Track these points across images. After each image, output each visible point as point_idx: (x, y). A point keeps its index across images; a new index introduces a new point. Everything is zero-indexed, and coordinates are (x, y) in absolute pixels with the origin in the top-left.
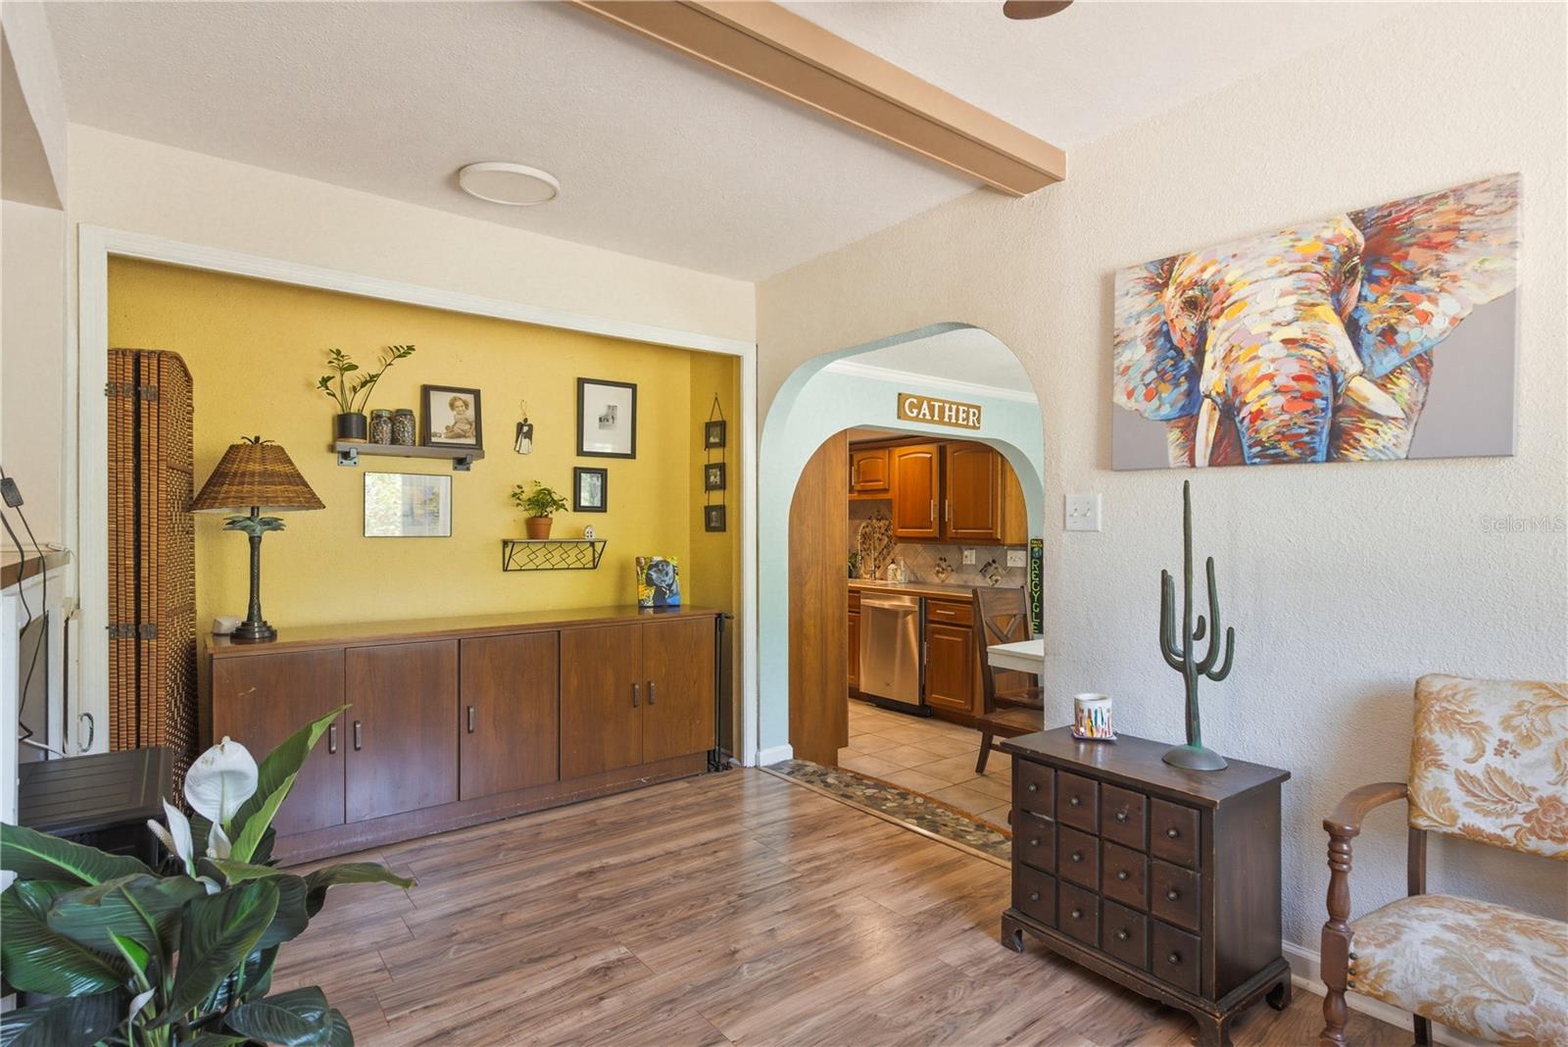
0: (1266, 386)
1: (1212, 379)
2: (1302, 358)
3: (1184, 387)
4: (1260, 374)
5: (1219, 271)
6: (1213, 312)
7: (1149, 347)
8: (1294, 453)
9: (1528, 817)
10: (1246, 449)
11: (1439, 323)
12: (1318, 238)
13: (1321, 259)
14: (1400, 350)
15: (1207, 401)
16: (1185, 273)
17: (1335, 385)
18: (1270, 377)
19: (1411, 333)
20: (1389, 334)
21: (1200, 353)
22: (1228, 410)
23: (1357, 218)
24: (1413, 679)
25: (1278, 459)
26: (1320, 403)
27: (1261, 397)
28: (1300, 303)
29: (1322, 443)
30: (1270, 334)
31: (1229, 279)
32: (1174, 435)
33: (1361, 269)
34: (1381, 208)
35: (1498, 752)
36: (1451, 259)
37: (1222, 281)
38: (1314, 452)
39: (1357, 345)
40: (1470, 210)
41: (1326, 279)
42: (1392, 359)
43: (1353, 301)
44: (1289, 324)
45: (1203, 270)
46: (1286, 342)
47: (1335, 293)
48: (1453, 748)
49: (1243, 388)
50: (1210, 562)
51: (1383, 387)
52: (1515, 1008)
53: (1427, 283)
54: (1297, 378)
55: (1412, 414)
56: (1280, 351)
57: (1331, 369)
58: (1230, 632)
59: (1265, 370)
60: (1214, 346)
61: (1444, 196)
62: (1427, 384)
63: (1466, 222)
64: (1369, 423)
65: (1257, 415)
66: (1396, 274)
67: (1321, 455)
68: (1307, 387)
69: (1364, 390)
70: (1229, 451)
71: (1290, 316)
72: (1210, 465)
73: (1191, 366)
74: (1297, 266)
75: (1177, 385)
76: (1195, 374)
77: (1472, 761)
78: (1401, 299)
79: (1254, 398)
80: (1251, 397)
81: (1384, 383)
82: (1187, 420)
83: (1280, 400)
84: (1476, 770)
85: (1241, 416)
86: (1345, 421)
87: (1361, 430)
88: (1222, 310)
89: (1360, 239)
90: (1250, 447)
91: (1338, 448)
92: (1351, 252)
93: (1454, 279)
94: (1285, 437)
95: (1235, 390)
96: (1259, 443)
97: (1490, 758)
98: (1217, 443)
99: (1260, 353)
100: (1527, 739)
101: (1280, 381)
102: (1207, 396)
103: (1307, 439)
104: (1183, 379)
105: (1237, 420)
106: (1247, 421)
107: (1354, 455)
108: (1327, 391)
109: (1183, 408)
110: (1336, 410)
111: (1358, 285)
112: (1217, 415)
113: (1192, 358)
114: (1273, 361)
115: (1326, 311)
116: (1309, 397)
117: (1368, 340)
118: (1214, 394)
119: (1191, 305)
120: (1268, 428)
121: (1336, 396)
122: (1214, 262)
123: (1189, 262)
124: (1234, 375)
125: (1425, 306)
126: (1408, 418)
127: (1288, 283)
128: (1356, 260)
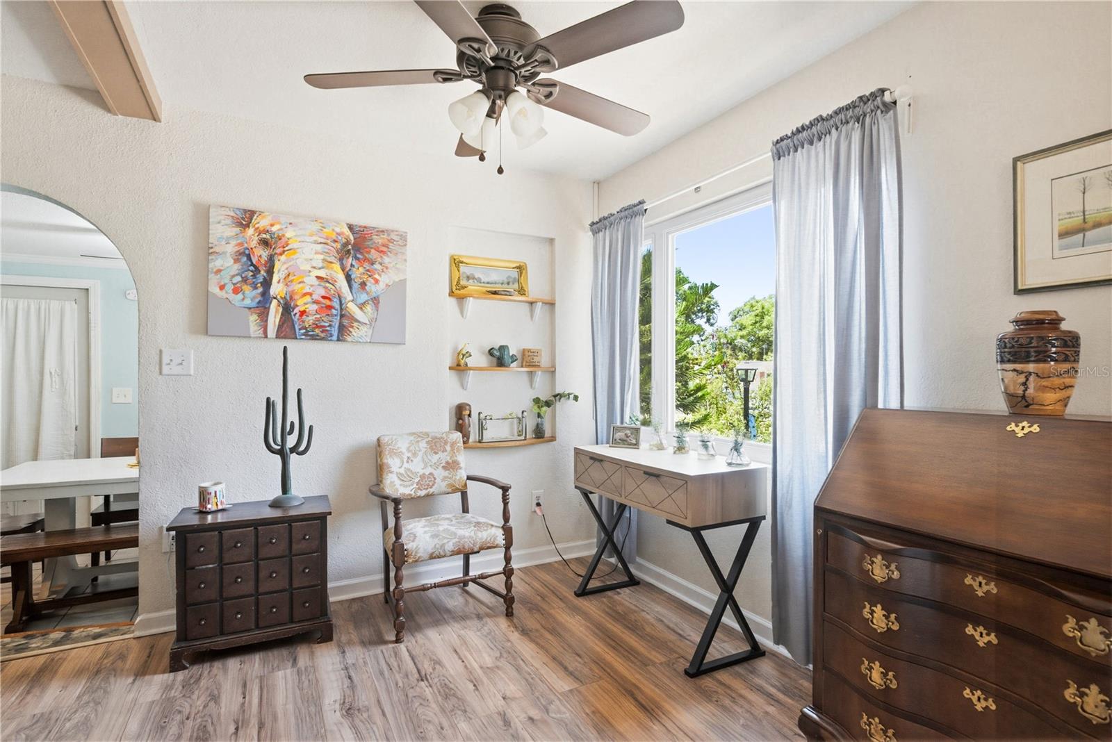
0: (308, 299)
1: (277, 289)
2: (326, 288)
3: (260, 290)
4: (305, 292)
5: (281, 229)
6: (278, 251)
7: (236, 261)
8: (322, 335)
9: (418, 483)
10: (297, 330)
11: (382, 285)
12: (333, 230)
13: (335, 241)
14: (367, 293)
15: (275, 302)
16: (263, 223)
17: (341, 304)
18: (310, 294)
19: (370, 286)
20: (363, 284)
21: (270, 272)
22: (287, 308)
23: (351, 227)
24: (375, 439)
25: (314, 338)
26: (334, 312)
27: (306, 304)
28: (323, 260)
29: (335, 332)
30: (310, 271)
31: (288, 235)
32: (254, 318)
33: (352, 252)
34: (360, 227)
35: (408, 462)
36: (386, 260)
37: (284, 235)
38: (331, 336)
39: (350, 287)
40: (391, 241)
41: (337, 251)
42: (363, 297)
43: (348, 267)
44: (320, 269)
45: (272, 225)
46: (318, 278)
47: (341, 260)
48: (393, 462)
49: (296, 297)
50: (299, 392)
51: (361, 308)
52: (454, 541)
53: (377, 266)
54: (324, 297)
55: (373, 322)
56: (316, 282)
57: (339, 296)
58: (311, 428)
59: (307, 290)
60: (279, 271)
61: (383, 231)
62: (377, 311)
63: (391, 245)
64: (355, 324)
65: (303, 313)
66: (366, 259)
67: (335, 338)
68: (328, 302)
69: (353, 308)
70: (287, 329)
71: (320, 265)
72: (276, 338)
73: (265, 278)
74: (323, 241)
75: (256, 288)
76: (267, 284)
77: (400, 468)
78: (368, 271)
79: (301, 303)
80: (300, 302)
81: (361, 307)
82: (262, 308)
83: (315, 307)
84: (402, 471)
85: (295, 312)
86: (345, 322)
87: (352, 327)
88: (284, 252)
89: (352, 238)
90: (300, 329)
91: (342, 335)
92: (347, 243)
93: (387, 268)
94: (318, 327)
95: (291, 298)
96: (305, 328)
97: (406, 465)
98: (280, 327)
99: (305, 280)
100: (415, 455)
101: (316, 297)
102: (275, 298)
103: (328, 328)
104: (259, 285)
105: (292, 314)
106: (297, 315)
107: (349, 339)
108: (337, 306)
109: (259, 302)
110: (342, 316)
111: (350, 259)
112: (281, 310)
113: (265, 274)
114: (312, 286)
115: (337, 267)
116: (330, 307)
117: (356, 286)
118: (279, 297)
119: (265, 243)
120: (310, 320)
121: (341, 309)
122: (279, 223)
123: (264, 217)
124: (290, 289)
125: (376, 276)
126: (371, 324)
127: (319, 247)
128: (350, 247)
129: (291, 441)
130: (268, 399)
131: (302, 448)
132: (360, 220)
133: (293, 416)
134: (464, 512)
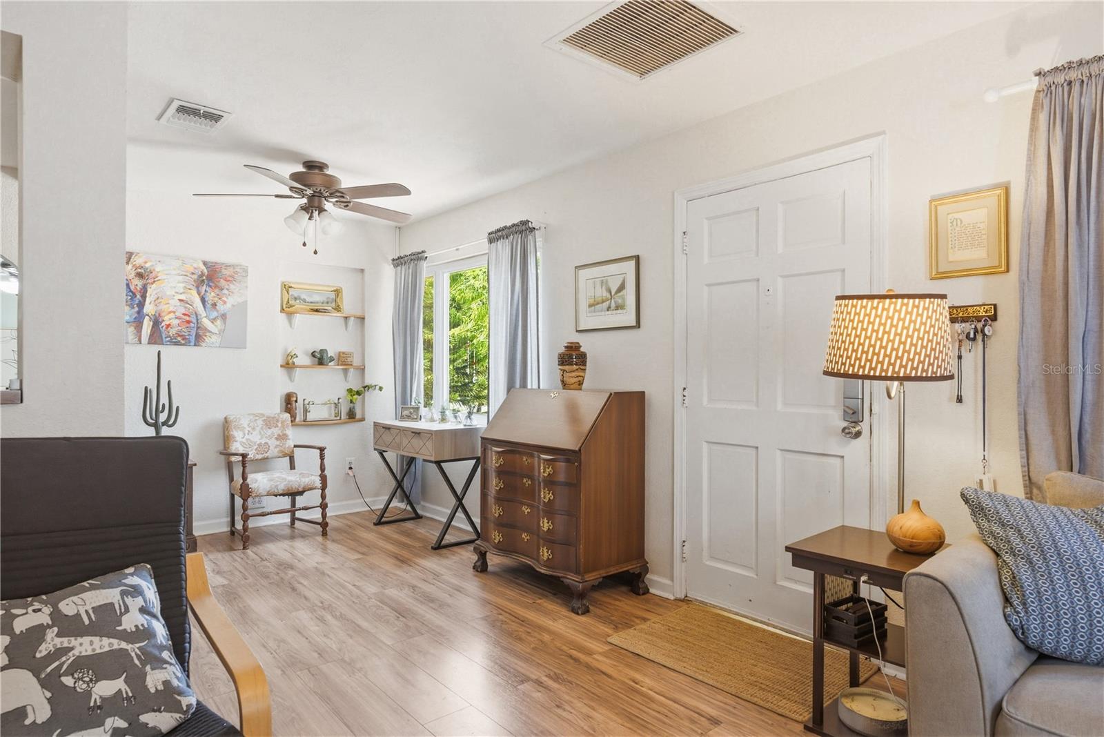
0: (172, 315)
1: (149, 308)
2: (186, 308)
3: (136, 309)
4: (170, 310)
5: (153, 265)
6: (150, 281)
8: (183, 342)
9: (256, 449)
10: (164, 339)
11: (229, 305)
12: (192, 265)
13: (193, 274)
14: (218, 311)
15: (147, 317)
16: (138, 261)
17: (197, 320)
18: (174, 312)
19: (220, 307)
20: (214, 305)
21: (144, 296)
22: (156, 322)
23: (205, 263)
24: (223, 419)
25: (177, 344)
26: (192, 325)
27: (170, 319)
28: (185, 287)
29: (193, 339)
30: (174, 296)
31: (157, 270)
32: (131, 330)
33: (206, 281)
34: (212, 263)
35: (248, 434)
36: (232, 286)
37: (154, 270)
38: (190, 342)
39: (204, 307)
40: (236, 273)
41: (194, 281)
42: (215, 314)
43: (203, 292)
44: (181, 294)
45: (146, 263)
46: (180, 300)
47: (197, 287)
48: (237, 434)
49: (163, 314)
50: (169, 383)
51: (212, 322)
52: (285, 483)
53: (225, 291)
54: (184, 314)
55: (222, 332)
56: (179, 303)
57: (196, 313)
58: (178, 408)
59: (171, 309)
60: (151, 295)
61: (230, 266)
62: (225, 324)
63: (236, 276)
64: (208, 334)
65: (168, 326)
66: (216, 287)
67: (192, 343)
68: (187, 318)
69: (206, 322)
70: (155, 338)
71: (182, 291)
72: (149, 343)
73: (140, 301)
74: (185, 274)
75: (133, 308)
76: (141, 305)
77: (243, 438)
78: (218, 295)
79: (167, 319)
80: (166, 318)
81: (213, 321)
82: (138, 323)
83: (177, 321)
84: (244, 440)
85: (162, 325)
86: (201, 333)
87: (206, 336)
88: (154, 282)
89: (206, 271)
90: (166, 338)
91: (198, 342)
92: (202, 274)
93: (232, 293)
94: (179, 336)
95: (159, 315)
96: (169, 336)
97: (247, 436)
98: (152, 335)
99: (170, 302)
100: (254, 429)
101: (178, 314)
102: (148, 315)
103: (187, 337)
104: (135, 306)
105: (160, 326)
106: (164, 328)
107: (203, 344)
108: (195, 321)
109: (135, 318)
110: (198, 328)
111: (205, 286)
112: (151, 323)
113: (140, 298)
114: (175, 306)
115: (194, 292)
116: (188, 322)
117: (208, 306)
118: (150, 314)
119: (140, 276)
120: (172, 332)
121: (198, 323)
122: (151, 261)
123: (140, 257)
124: (159, 308)
125: (225, 299)
126: (220, 333)
127: (181, 278)
128: (204, 278)
129: (163, 417)
130: (146, 388)
131: (171, 423)
132: (212, 257)
133: (164, 399)
134: (291, 469)
